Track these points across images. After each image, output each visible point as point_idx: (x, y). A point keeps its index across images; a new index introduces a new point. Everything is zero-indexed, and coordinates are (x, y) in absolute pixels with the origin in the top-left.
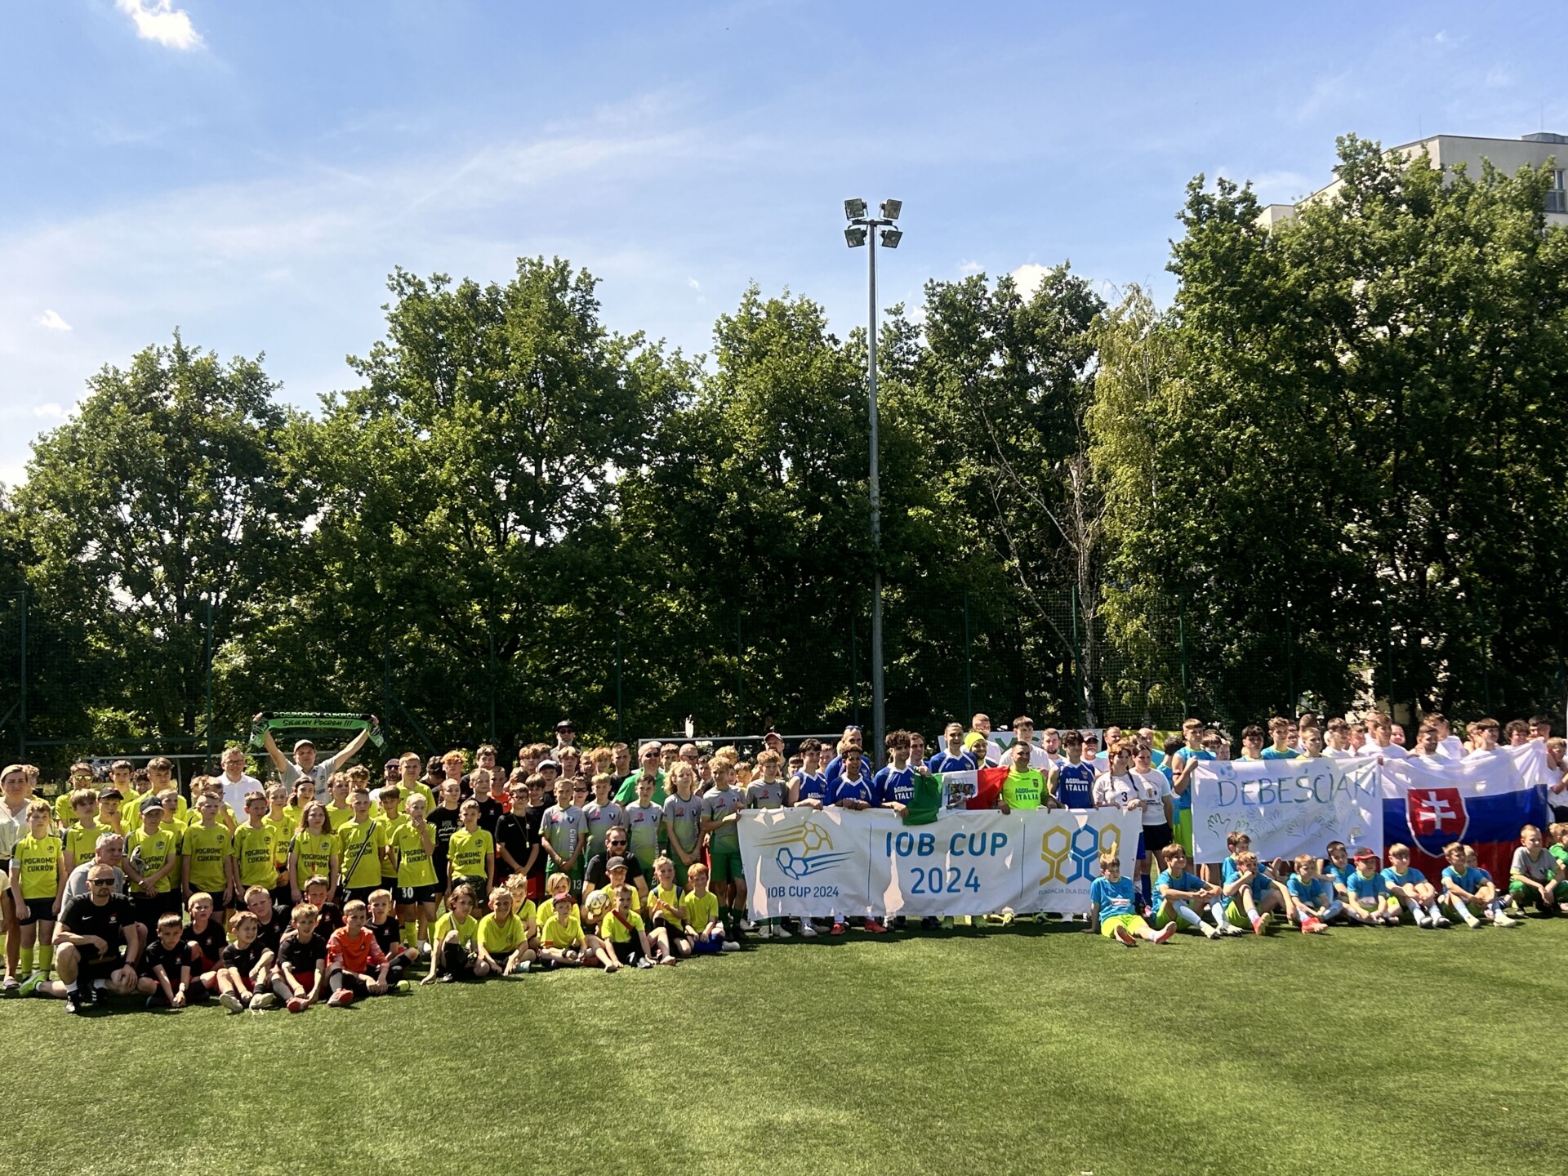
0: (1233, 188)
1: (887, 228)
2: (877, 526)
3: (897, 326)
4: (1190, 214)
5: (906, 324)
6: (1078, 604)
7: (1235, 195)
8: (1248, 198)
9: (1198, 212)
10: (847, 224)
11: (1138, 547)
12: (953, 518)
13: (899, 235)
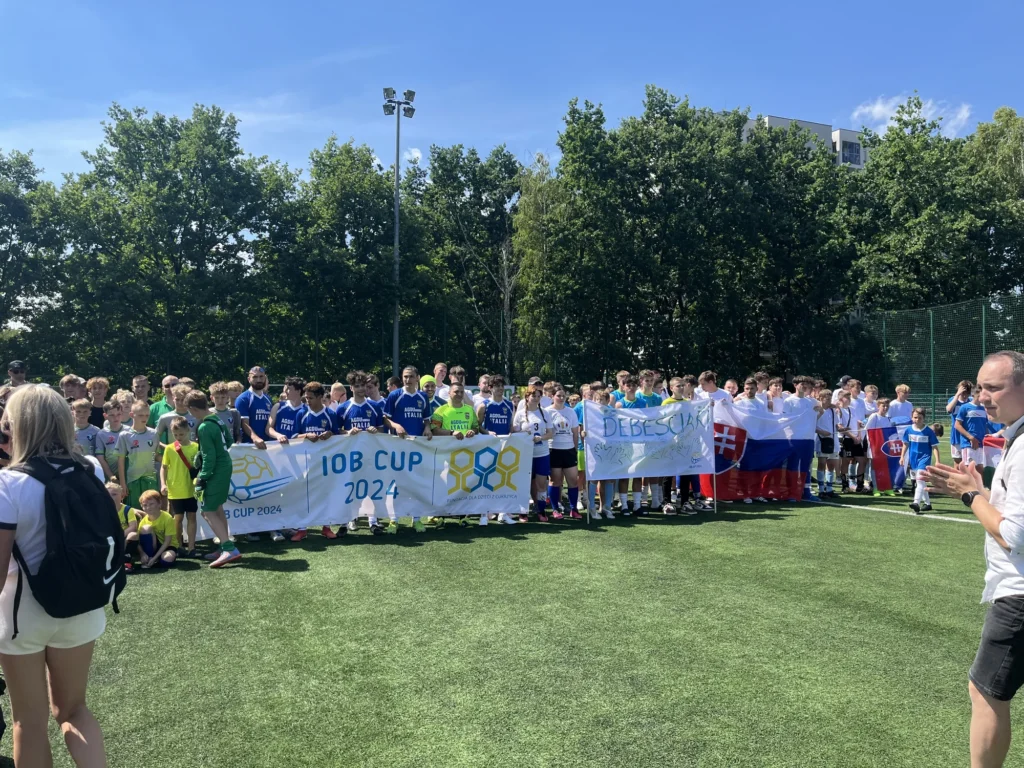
0: (592, 106)
1: (407, 106)
2: (397, 272)
3: (414, 170)
4: (569, 118)
5: (419, 170)
6: (504, 320)
7: (593, 110)
8: (598, 112)
9: (573, 118)
10: (385, 102)
11: (536, 293)
12: (441, 272)
13: (413, 110)
